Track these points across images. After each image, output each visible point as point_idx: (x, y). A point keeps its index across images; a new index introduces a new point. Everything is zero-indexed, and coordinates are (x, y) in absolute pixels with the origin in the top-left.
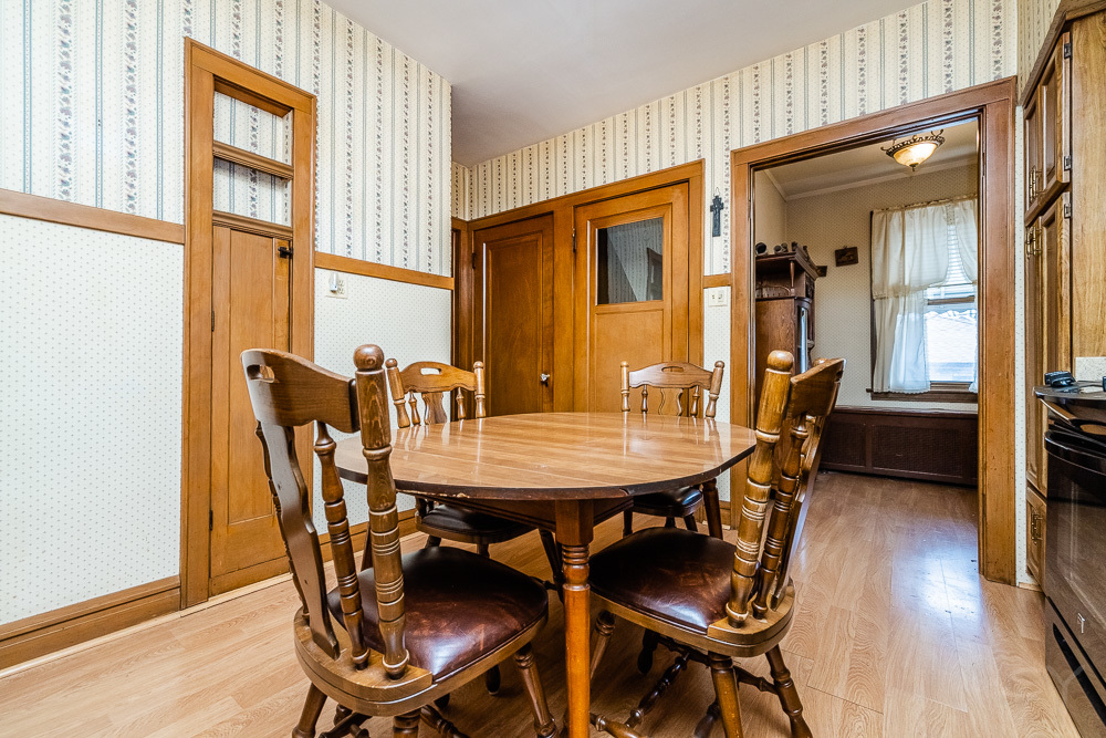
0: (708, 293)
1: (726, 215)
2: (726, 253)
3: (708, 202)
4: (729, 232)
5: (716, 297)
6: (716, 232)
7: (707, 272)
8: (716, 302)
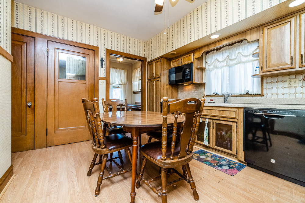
0: (100, 81)
1: (104, 63)
2: (104, 72)
3: (100, 59)
4: (105, 67)
5: (102, 83)
6: (102, 66)
7: (99, 76)
8: (102, 84)
